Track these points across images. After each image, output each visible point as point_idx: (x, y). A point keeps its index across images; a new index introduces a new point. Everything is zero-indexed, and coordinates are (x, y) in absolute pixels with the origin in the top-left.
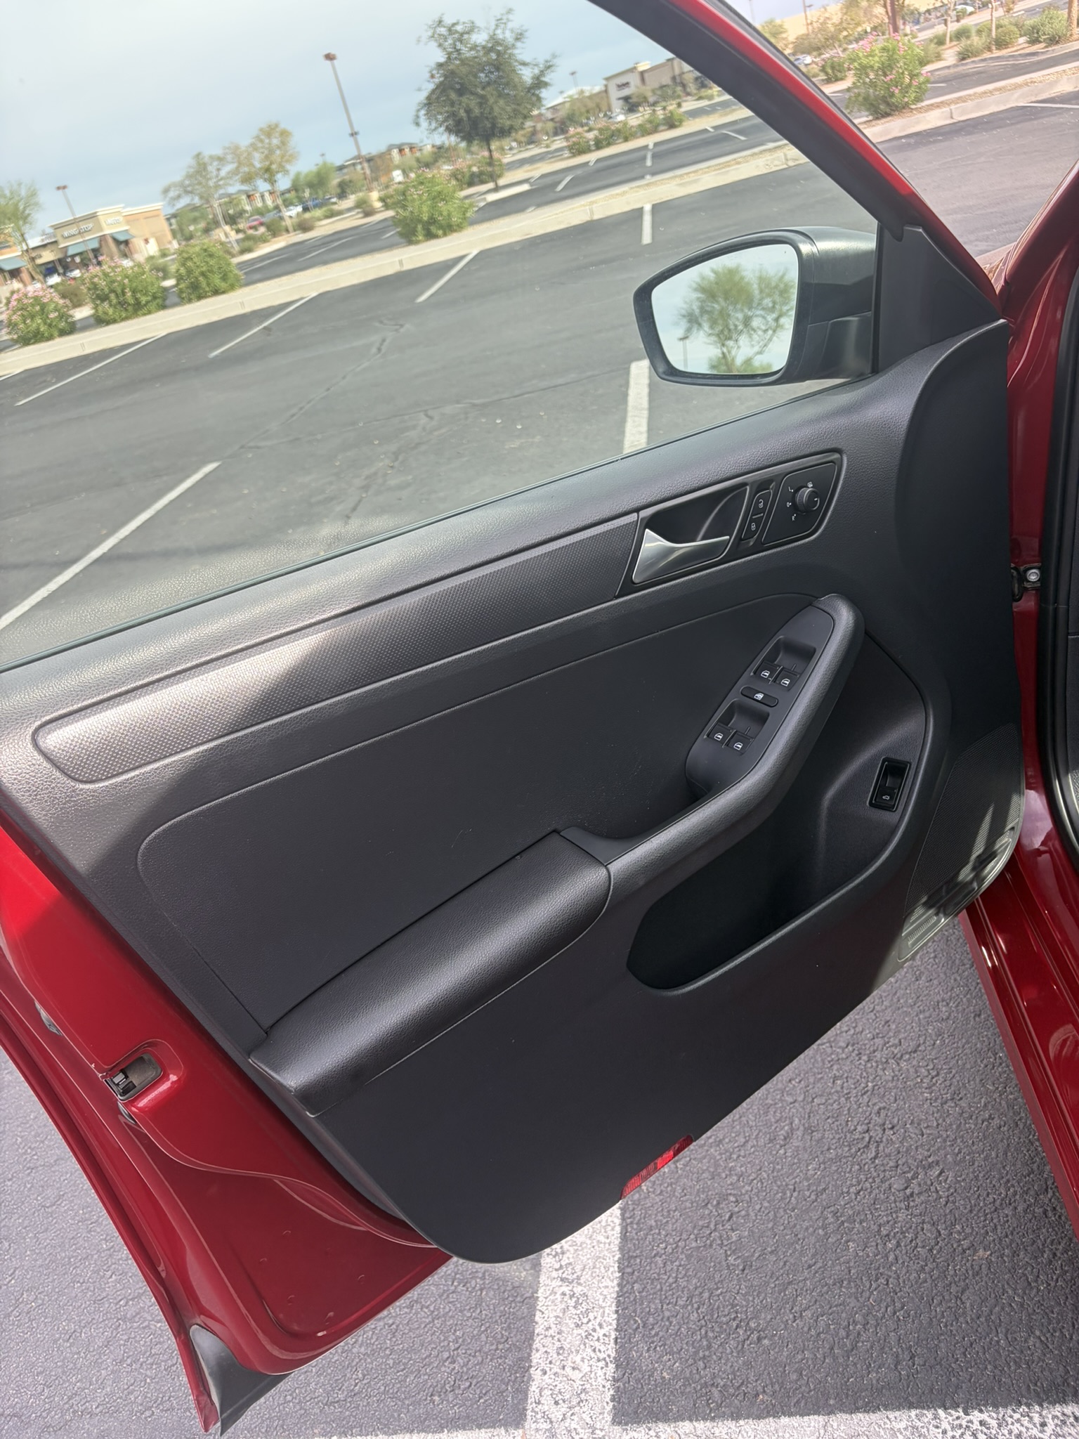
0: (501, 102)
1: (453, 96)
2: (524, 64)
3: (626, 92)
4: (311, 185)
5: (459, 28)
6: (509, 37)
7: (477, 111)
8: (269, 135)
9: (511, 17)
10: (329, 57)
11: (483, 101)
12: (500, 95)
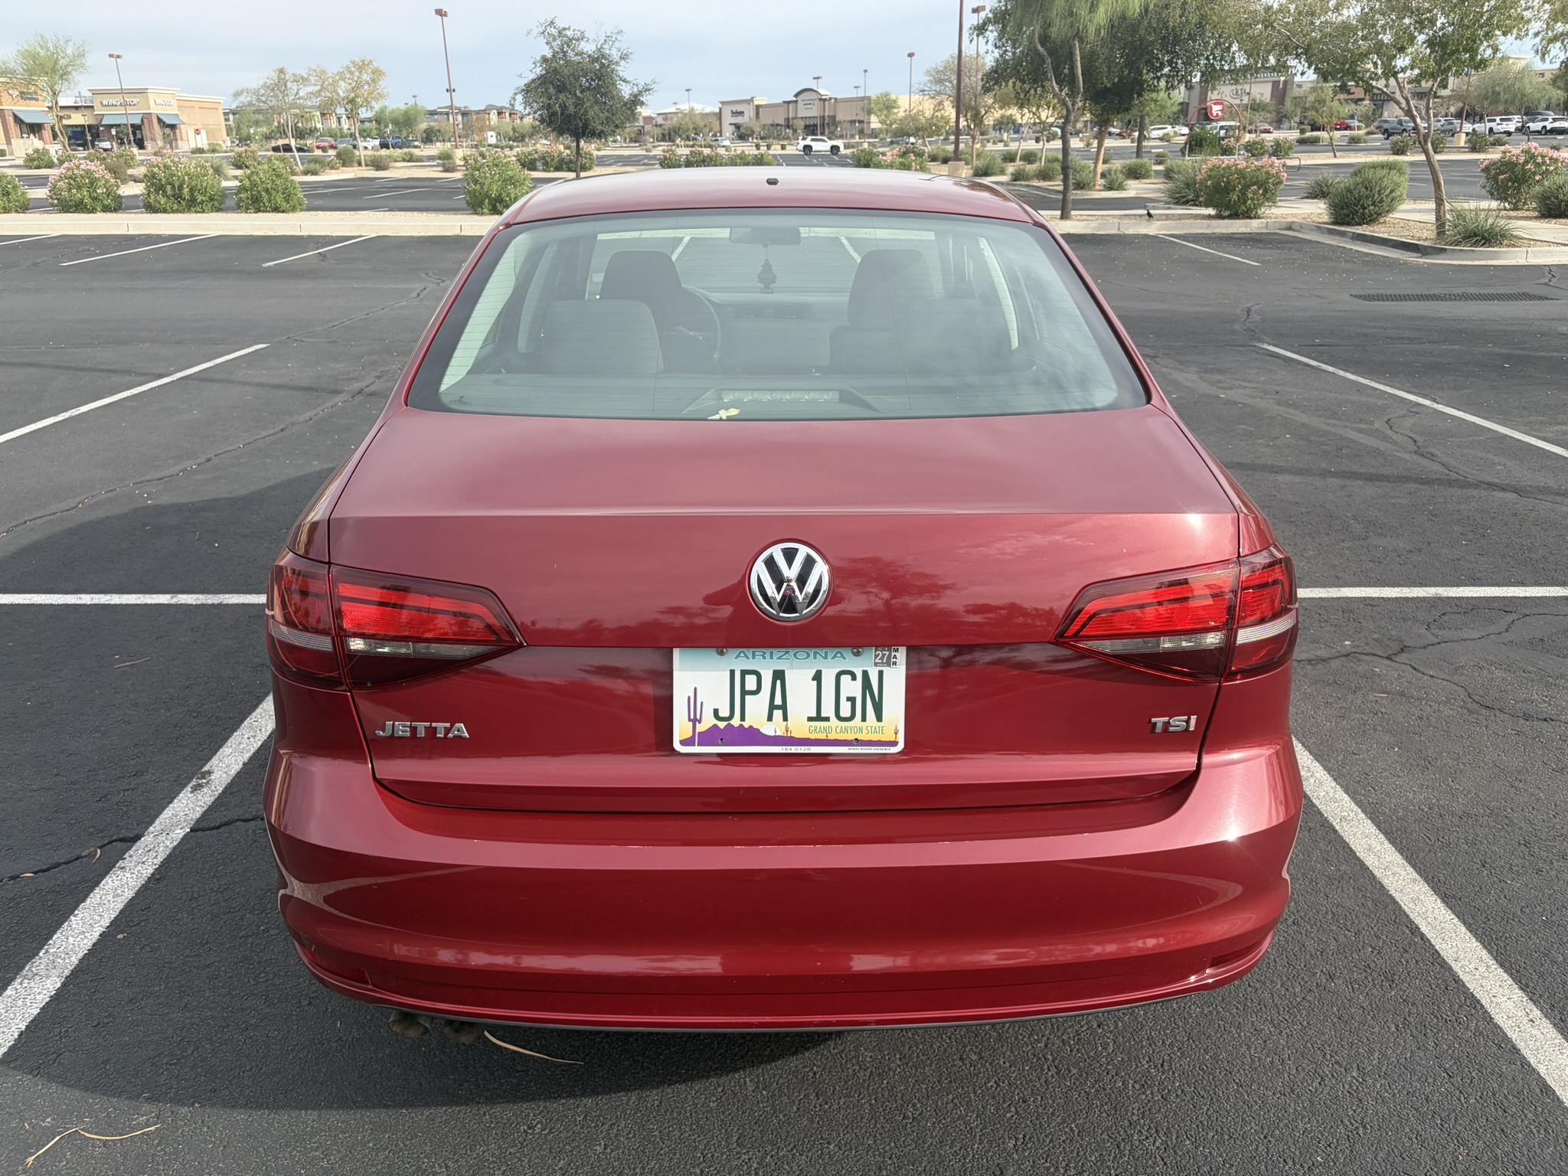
0: (596, 108)
1: (552, 90)
2: (625, 81)
3: (739, 120)
4: (395, 122)
5: (569, 33)
6: (615, 55)
7: (572, 110)
8: (360, 69)
9: (619, 37)
10: (440, 13)
11: (579, 103)
12: (596, 102)
